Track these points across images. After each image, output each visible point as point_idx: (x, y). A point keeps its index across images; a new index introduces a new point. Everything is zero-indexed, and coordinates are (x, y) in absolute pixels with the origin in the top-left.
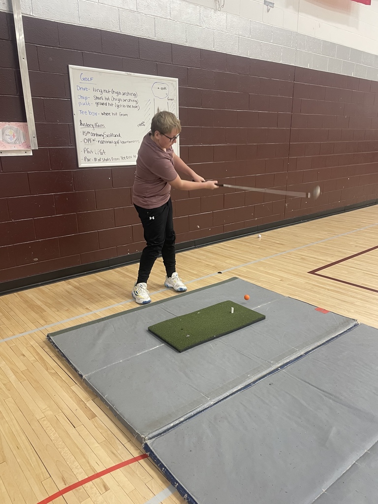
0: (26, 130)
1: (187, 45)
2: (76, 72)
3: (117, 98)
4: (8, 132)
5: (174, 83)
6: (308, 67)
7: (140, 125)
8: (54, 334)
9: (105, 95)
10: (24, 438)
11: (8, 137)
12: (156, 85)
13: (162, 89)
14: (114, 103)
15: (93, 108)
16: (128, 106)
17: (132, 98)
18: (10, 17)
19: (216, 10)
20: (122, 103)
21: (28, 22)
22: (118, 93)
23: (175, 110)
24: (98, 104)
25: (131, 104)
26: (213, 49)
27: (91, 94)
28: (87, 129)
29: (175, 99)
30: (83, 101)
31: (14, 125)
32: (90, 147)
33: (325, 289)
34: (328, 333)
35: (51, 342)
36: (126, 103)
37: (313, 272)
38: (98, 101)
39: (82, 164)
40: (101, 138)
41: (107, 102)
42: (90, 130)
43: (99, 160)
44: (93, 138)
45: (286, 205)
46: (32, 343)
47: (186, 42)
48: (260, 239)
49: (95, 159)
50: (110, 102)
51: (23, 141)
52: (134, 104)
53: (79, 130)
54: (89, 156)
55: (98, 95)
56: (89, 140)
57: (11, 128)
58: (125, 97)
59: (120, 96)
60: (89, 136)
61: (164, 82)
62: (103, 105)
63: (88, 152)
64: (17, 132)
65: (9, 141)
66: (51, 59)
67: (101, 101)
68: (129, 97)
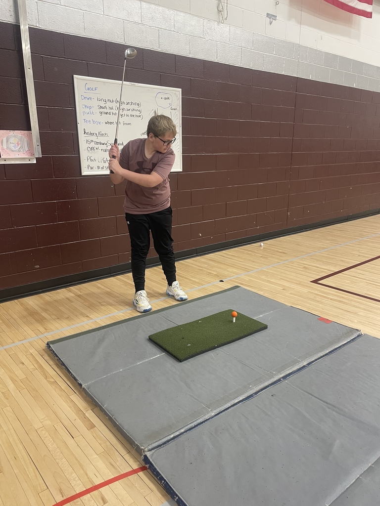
0: (30, 138)
1: (190, 56)
2: (80, 82)
3: (121, 107)
4: (12, 140)
5: (177, 93)
6: (310, 78)
7: (143, 134)
8: (54, 342)
9: (109, 104)
10: (21, 447)
11: (11, 146)
12: (160, 95)
13: (165, 99)
14: (117, 112)
15: (97, 117)
16: (131, 116)
17: (136, 107)
18: (16, 28)
19: (219, 22)
20: (125, 112)
21: (34, 33)
23: (178, 119)
24: (101, 113)
25: (134, 113)
26: (216, 61)
27: (95, 103)
28: (90, 138)
29: (178, 109)
30: (87, 110)
31: (18, 133)
32: (93, 155)
33: (328, 298)
34: (331, 343)
35: (50, 350)
36: (130, 113)
37: (315, 282)
38: (102, 110)
39: (85, 172)
40: (104, 147)
41: (111, 111)
42: (94, 138)
43: (102, 168)
44: (97, 146)
45: (289, 214)
46: (32, 351)
47: (190, 53)
48: (262, 248)
49: (99, 167)
50: (114, 111)
51: (27, 149)
52: (138, 113)
53: (82, 139)
54: (92, 164)
55: (102, 104)
56: (92, 148)
57: (15, 136)
58: (129, 107)
59: (124, 106)
60: (92, 145)
61: (167, 92)
62: (106, 114)
63: (92, 160)
64: (21, 141)
65: (13, 149)
66: (56, 69)
67: (105, 110)
68: (133, 107)
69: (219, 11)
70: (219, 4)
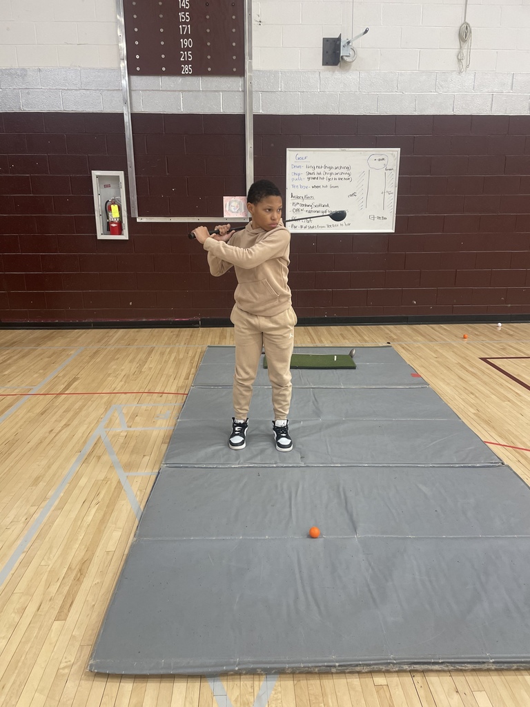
2: (292, 153)
3: (330, 172)
4: (233, 204)
5: (395, 153)
7: (351, 195)
9: (317, 170)
11: (232, 209)
12: (373, 157)
13: (379, 160)
14: (325, 177)
15: (305, 182)
16: (339, 179)
17: (345, 171)
20: (333, 176)
21: (258, 118)
22: (330, 168)
23: (394, 179)
24: (309, 178)
25: (343, 176)
26: (451, 113)
27: (303, 171)
28: (296, 201)
29: (394, 169)
30: (296, 177)
32: (298, 216)
36: (337, 177)
38: (310, 176)
40: (309, 208)
41: (319, 176)
42: (300, 201)
43: (305, 227)
44: (302, 208)
49: (302, 227)
50: (322, 176)
52: (347, 176)
53: (290, 202)
54: (297, 224)
55: (311, 171)
56: (298, 210)
57: (235, 201)
58: (337, 171)
59: (333, 171)
60: (298, 207)
61: (383, 153)
62: (314, 179)
64: (239, 204)
65: (233, 210)
66: (272, 145)
67: (313, 176)
68: (342, 170)
69: (459, 60)
70: (460, 52)
